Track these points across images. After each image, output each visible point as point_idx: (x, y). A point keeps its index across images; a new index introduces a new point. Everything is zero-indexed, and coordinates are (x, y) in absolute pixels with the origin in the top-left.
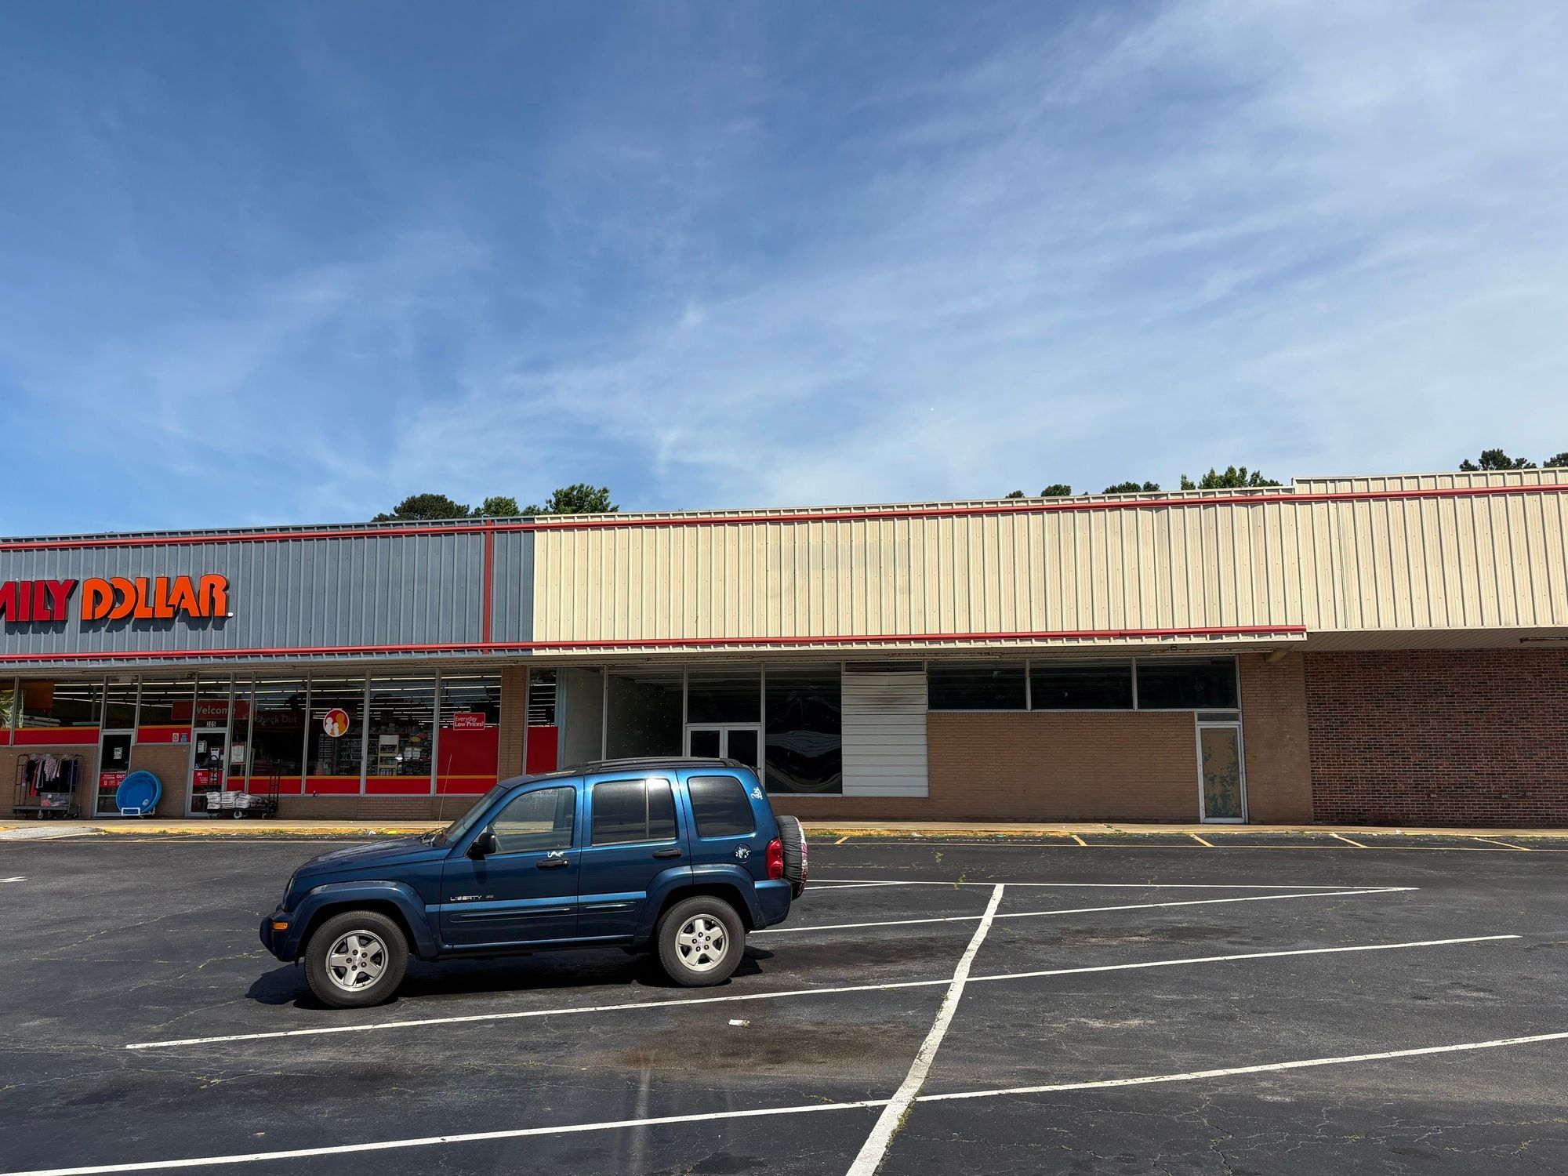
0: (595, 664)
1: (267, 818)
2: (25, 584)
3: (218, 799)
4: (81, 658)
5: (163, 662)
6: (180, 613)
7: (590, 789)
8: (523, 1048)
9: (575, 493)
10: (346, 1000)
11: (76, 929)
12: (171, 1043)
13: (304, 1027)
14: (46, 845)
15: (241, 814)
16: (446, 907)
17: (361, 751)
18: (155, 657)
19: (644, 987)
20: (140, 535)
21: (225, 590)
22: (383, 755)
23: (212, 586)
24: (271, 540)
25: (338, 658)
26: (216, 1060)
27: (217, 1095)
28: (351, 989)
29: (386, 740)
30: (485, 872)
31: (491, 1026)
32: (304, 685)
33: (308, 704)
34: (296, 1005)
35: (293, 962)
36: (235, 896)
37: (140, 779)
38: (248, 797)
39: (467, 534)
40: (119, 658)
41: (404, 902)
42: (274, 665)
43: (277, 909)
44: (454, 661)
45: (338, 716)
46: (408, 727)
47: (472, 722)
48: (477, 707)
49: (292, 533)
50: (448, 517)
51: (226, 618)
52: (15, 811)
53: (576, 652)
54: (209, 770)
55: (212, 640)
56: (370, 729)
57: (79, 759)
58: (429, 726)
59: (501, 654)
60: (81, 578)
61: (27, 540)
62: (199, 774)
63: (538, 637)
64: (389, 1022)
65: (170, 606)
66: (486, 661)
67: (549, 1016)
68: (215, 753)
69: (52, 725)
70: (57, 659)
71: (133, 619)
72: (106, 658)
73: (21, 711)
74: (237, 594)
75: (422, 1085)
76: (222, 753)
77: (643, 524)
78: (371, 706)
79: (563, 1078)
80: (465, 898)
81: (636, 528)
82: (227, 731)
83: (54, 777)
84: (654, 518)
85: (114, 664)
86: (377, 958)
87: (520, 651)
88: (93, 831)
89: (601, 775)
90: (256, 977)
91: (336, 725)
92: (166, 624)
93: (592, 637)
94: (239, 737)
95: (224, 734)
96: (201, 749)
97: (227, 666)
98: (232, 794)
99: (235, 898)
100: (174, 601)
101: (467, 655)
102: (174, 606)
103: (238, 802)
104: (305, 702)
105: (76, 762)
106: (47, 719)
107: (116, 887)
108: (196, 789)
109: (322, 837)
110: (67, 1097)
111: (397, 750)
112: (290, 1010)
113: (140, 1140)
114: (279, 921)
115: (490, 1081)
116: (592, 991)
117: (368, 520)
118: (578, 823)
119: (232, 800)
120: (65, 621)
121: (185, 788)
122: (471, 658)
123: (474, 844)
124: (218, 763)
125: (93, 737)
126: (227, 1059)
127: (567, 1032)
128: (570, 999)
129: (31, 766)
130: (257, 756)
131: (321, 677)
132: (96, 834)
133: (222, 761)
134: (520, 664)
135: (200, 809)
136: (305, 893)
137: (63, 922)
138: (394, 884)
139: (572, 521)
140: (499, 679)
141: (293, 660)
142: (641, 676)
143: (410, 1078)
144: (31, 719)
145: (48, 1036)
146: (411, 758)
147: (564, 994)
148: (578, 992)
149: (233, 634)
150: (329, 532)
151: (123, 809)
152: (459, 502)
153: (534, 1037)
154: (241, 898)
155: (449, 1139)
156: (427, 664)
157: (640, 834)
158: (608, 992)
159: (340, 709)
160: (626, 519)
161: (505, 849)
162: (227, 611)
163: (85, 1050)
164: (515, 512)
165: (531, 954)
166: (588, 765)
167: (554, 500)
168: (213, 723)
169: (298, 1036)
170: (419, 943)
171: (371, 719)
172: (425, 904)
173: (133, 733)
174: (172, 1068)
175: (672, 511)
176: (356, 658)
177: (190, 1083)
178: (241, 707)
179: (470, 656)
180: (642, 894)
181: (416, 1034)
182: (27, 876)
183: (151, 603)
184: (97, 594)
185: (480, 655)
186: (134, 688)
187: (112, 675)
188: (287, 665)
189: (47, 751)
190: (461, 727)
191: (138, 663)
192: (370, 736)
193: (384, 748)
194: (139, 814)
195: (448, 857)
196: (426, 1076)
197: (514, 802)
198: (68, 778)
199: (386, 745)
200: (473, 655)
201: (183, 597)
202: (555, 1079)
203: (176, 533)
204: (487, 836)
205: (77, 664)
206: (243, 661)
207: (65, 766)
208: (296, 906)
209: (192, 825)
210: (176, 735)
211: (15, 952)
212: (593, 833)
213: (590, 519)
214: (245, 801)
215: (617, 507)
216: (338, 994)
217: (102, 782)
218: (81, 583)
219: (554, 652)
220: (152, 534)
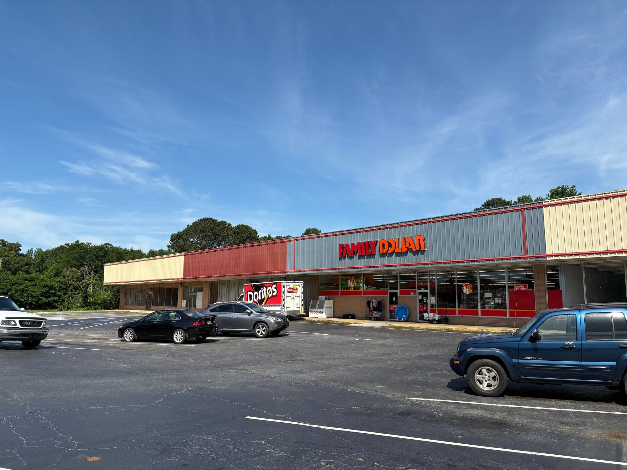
0: (577, 263)
1: (445, 324)
2: (363, 243)
3: (427, 316)
4: (381, 267)
5: (405, 267)
6: (409, 249)
7: (583, 316)
8: (562, 423)
9: (560, 190)
10: (484, 393)
11: (389, 357)
12: (424, 399)
13: (469, 401)
14: (376, 329)
15: (436, 322)
16: (521, 361)
17: (478, 299)
18: (403, 265)
19: (619, 405)
20: (395, 224)
21: (424, 241)
22: (486, 301)
23: (419, 240)
24: (438, 221)
25: (466, 264)
26: (439, 407)
27: (441, 420)
28: (485, 389)
29: (487, 295)
30: (537, 348)
31: (546, 412)
32: (454, 275)
33: (456, 281)
34: (465, 392)
35: (462, 376)
36: (438, 351)
37: (402, 308)
38: (438, 315)
39: (513, 211)
40: (392, 266)
41: (503, 357)
42: (443, 267)
43: (454, 356)
44: (512, 263)
45: (468, 286)
46: (495, 290)
47: (522, 288)
48: (523, 282)
49: (445, 218)
50: (504, 206)
51: (425, 251)
52: (366, 317)
53: (567, 257)
54: (424, 305)
55: (421, 259)
56: (480, 291)
57: (383, 300)
58: (504, 290)
59: (532, 260)
60: (378, 240)
61: (362, 229)
62: (421, 307)
63: (548, 252)
64: (502, 404)
65: (406, 247)
66: (526, 263)
67: (573, 412)
68: (425, 299)
69: (374, 289)
70: (374, 267)
71: (395, 253)
72: (388, 266)
73: (365, 284)
74: (428, 241)
75: (520, 430)
76: (427, 299)
77: (596, 199)
78: (480, 282)
79: (583, 438)
80: (529, 358)
81: (593, 201)
82: (428, 291)
83: (376, 306)
84: (602, 195)
85: (390, 268)
86: (494, 378)
87: (541, 258)
88: (389, 325)
89: (588, 310)
90: (449, 380)
91: (467, 289)
92: (405, 254)
93: (575, 251)
94: (433, 294)
95: (427, 293)
96: (420, 298)
97: (427, 268)
98: (432, 314)
99: (438, 352)
100: (407, 246)
101: (517, 261)
102: (407, 247)
103: (434, 317)
104: (455, 281)
105: (382, 301)
106: (372, 287)
107: (399, 344)
108: (420, 312)
109: (466, 332)
110: (394, 412)
111: (492, 299)
112: (463, 394)
113: (418, 431)
114: (456, 360)
115: (549, 434)
116: (592, 404)
117: (472, 210)
118: (579, 330)
119: (432, 316)
120: (375, 254)
121: (416, 311)
122: (520, 262)
123: (531, 336)
124: (426, 303)
125: (386, 293)
126: (443, 408)
127: (582, 419)
128: (582, 405)
129: (369, 303)
130: (439, 301)
131: (460, 271)
132: (390, 326)
133: (428, 302)
134: (541, 264)
135: (422, 319)
136: (465, 351)
137: (384, 354)
138: (499, 350)
139: (561, 201)
140: (532, 270)
141: (449, 265)
142: (601, 268)
143: (514, 427)
144: (367, 287)
145: (385, 392)
146: (498, 302)
147: (578, 403)
148: (585, 404)
149: (427, 256)
150: (459, 216)
151: (397, 318)
152: (507, 200)
153: (567, 420)
154: (440, 352)
155: (534, 453)
156: (501, 265)
157: (611, 337)
158: (600, 405)
159: (469, 283)
160: (588, 197)
161: (545, 339)
162: (425, 248)
163: (397, 398)
164: (531, 200)
165: (561, 385)
166: (581, 305)
167: (550, 194)
168: (424, 289)
169: (467, 404)
170: (511, 375)
171: (481, 286)
172: (512, 359)
173: (398, 292)
174: (425, 408)
175: (611, 191)
176: (473, 264)
177: (432, 414)
178: (432, 283)
179: (519, 261)
180: (614, 364)
181: (514, 411)
182: (372, 339)
183: (400, 247)
184: (383, 245)
185: (523, 260)
186: (397, 276)
187: (390, 272)
188: (447, 267)
189: (373, 297)
190: (518, 290)
191: (398, 268)
192: (481, 294)
193: (487, 298)
194: (402, 320)
195: (520, 340)
196: (521, 428)
197: (547, 320)
198: (380, 307)
199: (487, 297)
200: (520, 260)
201: (410, 244)
202: (579, 438)
203: (406, 222)
204: (537, 333)
205: (379, 268)
206: (432, 266)
207: (379, 303)
208: (462, 355)
209: (420, 325)
210: (412, 293)
211: (372, 363)
212: (587, 335)
213: (569, 199)
214: (437, 317)
215: (581, 193)
216: (480, 390)
217: (390, 309)
218: (379, 241)
219: (557, 258)
220: (398, 223)
